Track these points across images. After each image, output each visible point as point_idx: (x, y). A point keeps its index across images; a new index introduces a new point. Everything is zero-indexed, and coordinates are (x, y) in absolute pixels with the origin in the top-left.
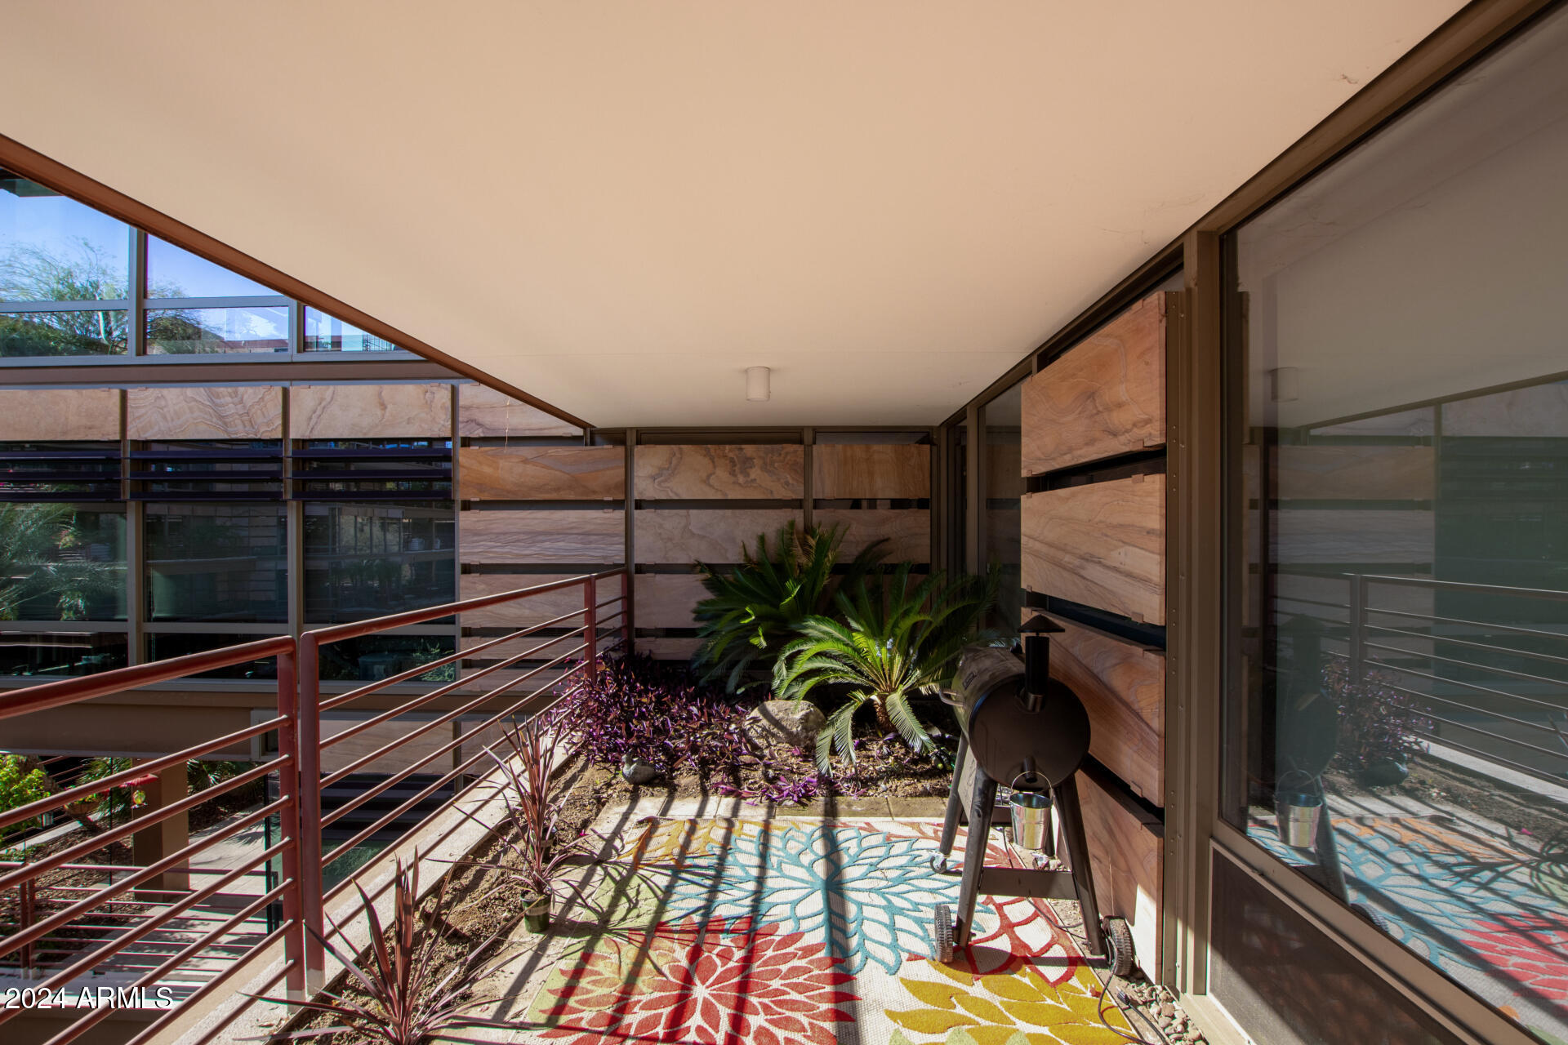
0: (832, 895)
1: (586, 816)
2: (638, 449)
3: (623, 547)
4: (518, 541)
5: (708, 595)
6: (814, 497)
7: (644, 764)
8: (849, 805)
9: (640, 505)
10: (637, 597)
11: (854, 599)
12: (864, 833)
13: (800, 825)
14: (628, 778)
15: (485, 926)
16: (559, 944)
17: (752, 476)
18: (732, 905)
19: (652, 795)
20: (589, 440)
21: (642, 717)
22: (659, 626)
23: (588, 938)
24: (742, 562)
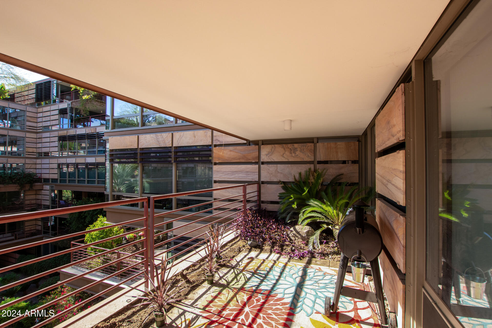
0: (298, 288)
1: (235, 255)
2: (262, 146)
3: (258, 176)
4: (229, 174)
5: (283, 191)
6: (317, 160)
7: (254, 241)
8: (316, 261)
9: (263, 163)
10: (262, 191)
11: (327, 194)
12: (317, 271)
13: (297, 265)
14: (250, 245)
15: (197, 280)
16: (214, 288)
17: (297, 154)
18: (265, 287)
19: (255, 251)
20: (248, 144)
21: (257, 227)
22: (268, 200)
23: (222, 288)
24: (294, 181)
